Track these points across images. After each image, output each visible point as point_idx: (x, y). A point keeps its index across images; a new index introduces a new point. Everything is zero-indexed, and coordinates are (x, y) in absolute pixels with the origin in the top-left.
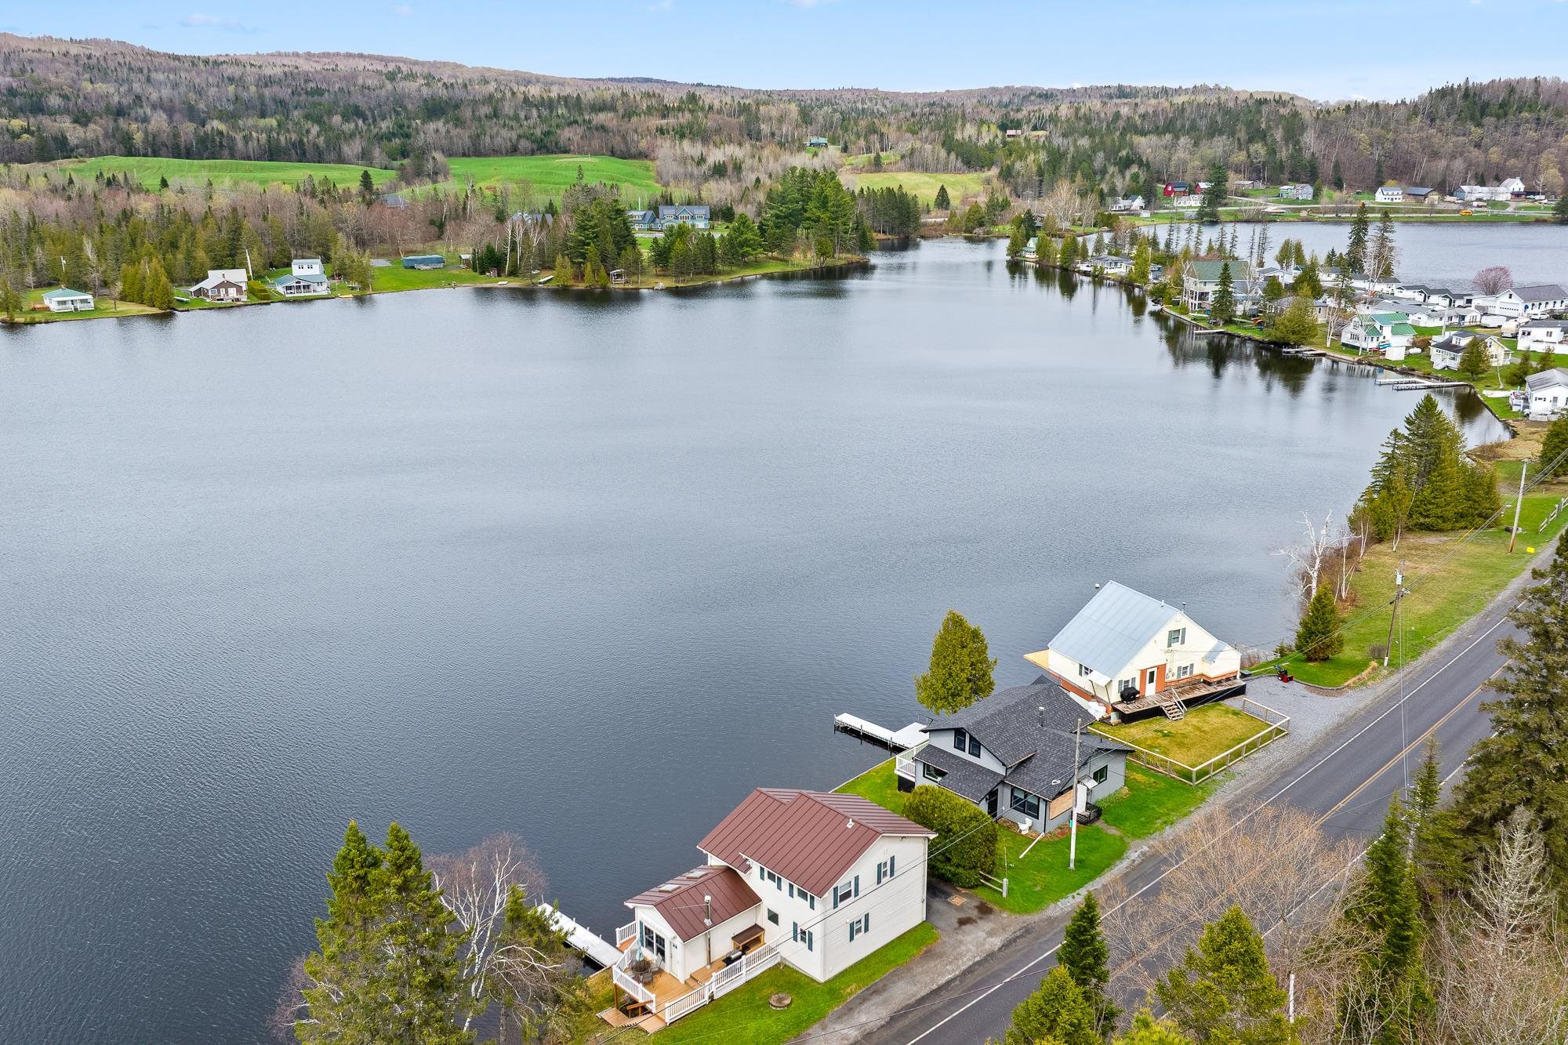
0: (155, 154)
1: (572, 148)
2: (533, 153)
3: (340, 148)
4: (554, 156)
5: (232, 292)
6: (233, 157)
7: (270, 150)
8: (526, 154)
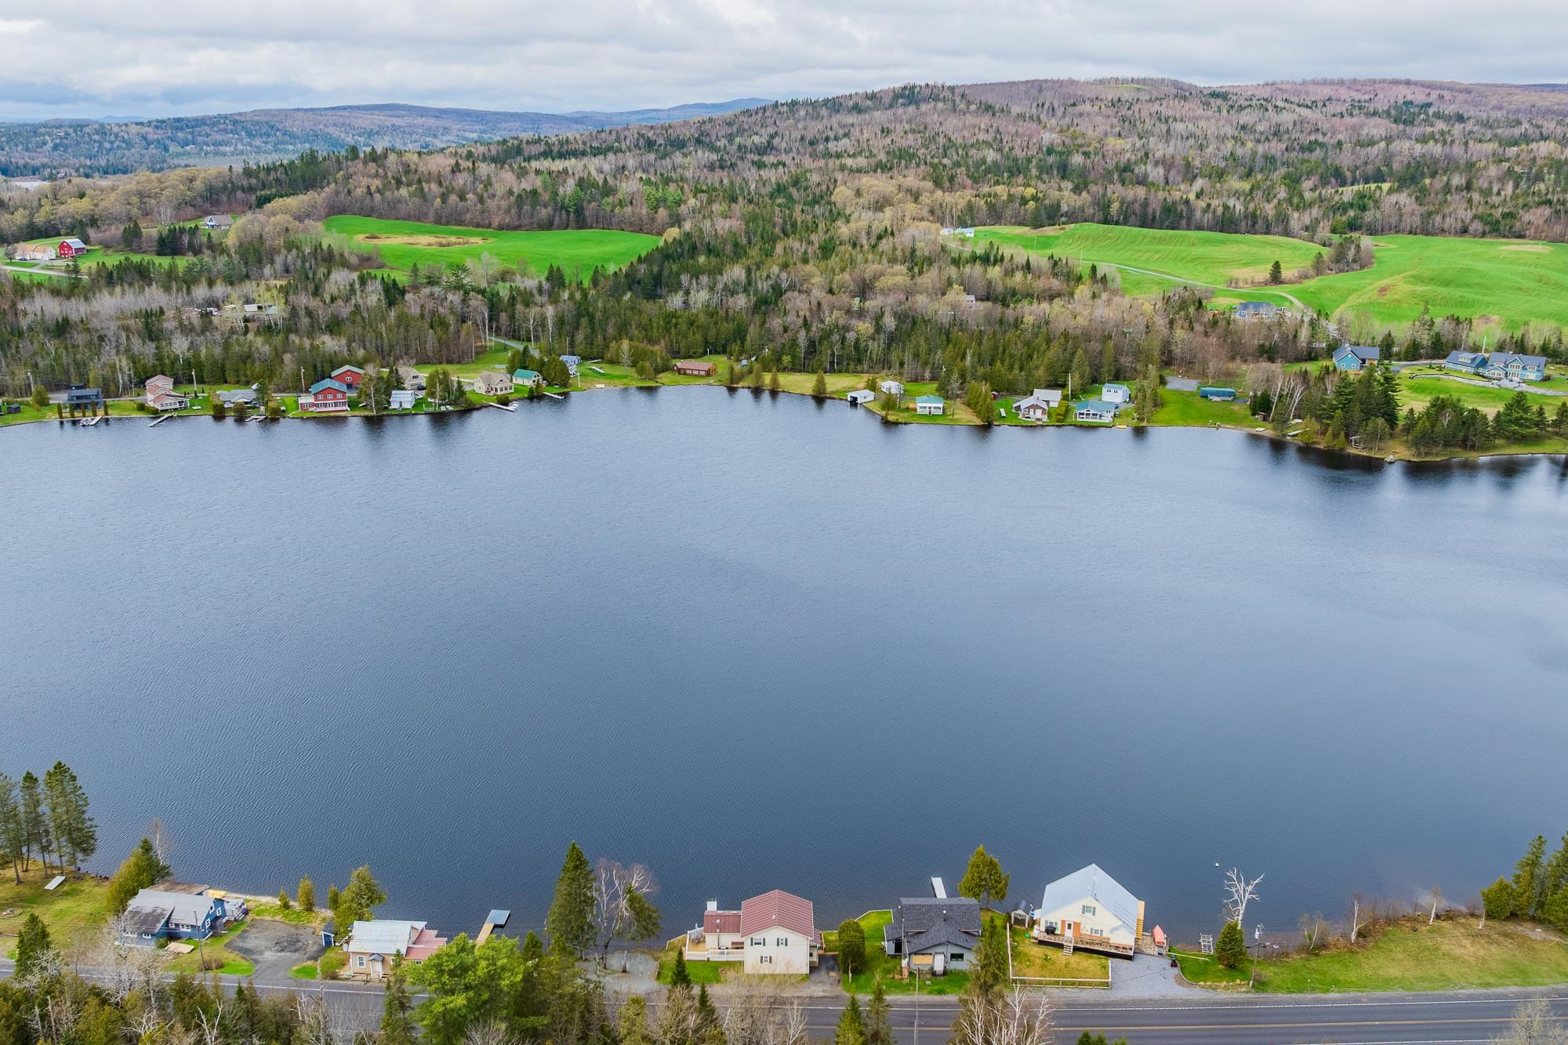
0: (1125, 223)
1: (1528, 233)
2: (1484, 235)
3: (1287, 222)
4: (1505, 240)
5: (1039, 413)
6: (1188, 228)
7: (1223, 222)
8: (1475, 236)
